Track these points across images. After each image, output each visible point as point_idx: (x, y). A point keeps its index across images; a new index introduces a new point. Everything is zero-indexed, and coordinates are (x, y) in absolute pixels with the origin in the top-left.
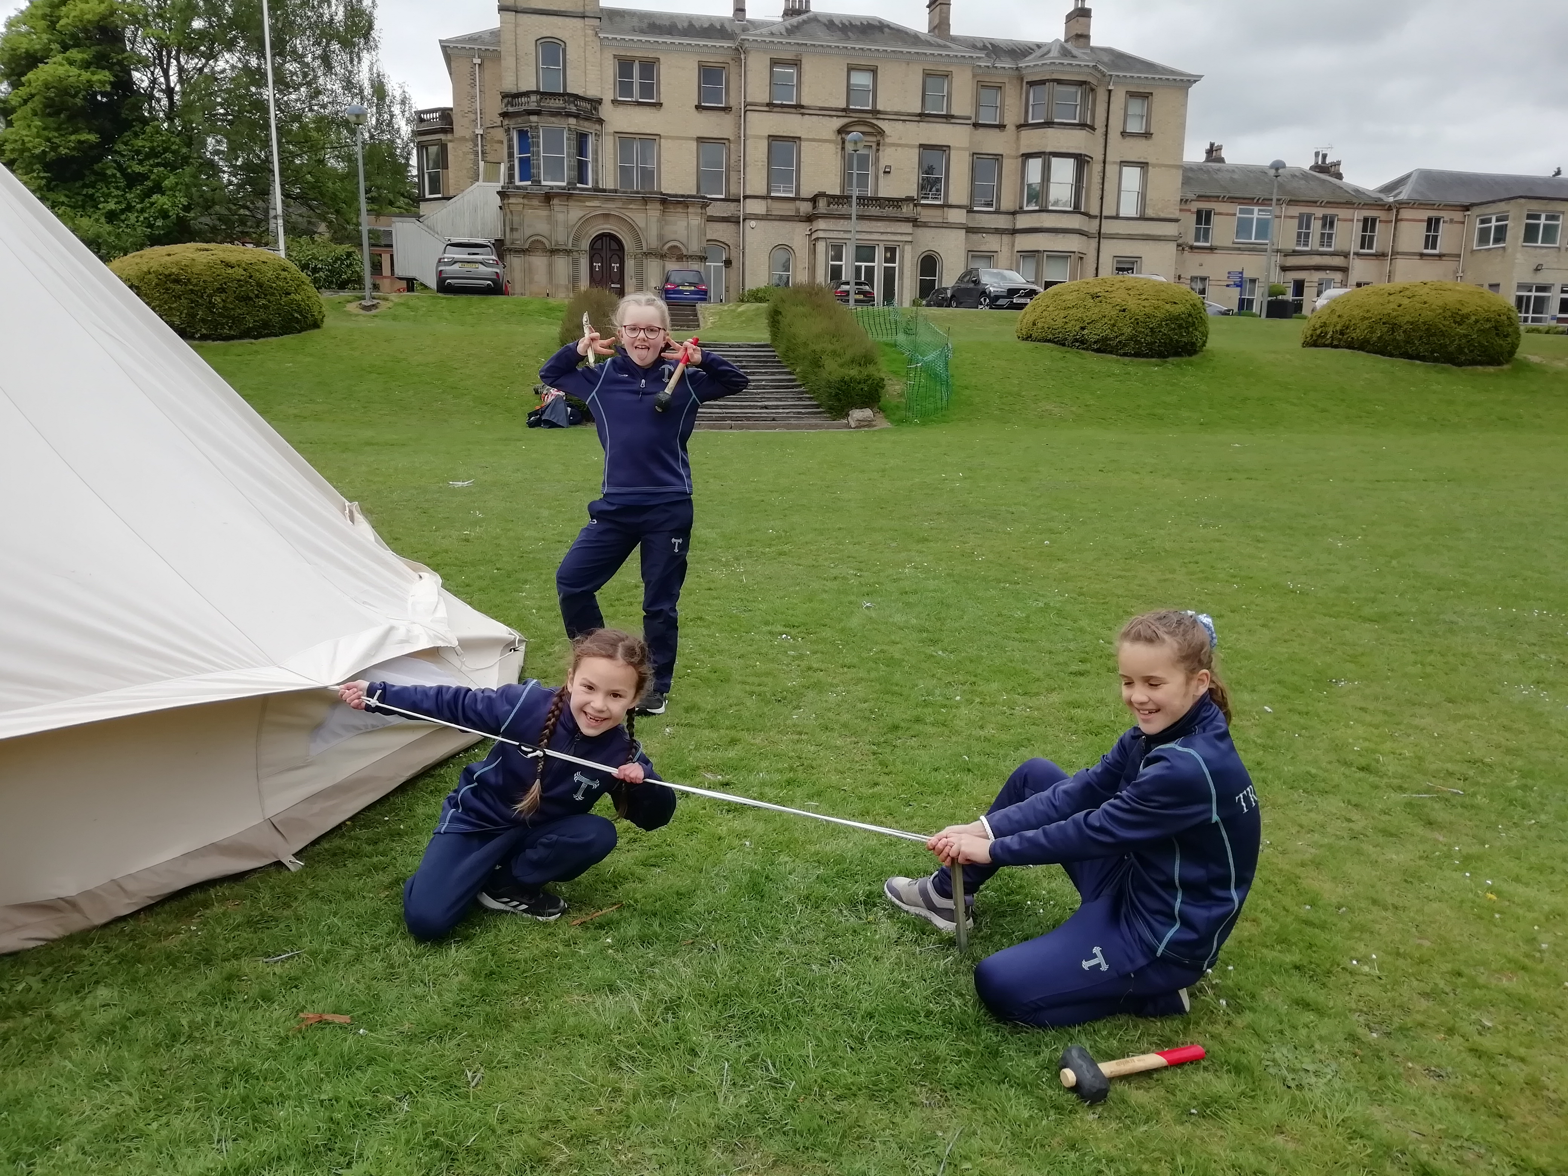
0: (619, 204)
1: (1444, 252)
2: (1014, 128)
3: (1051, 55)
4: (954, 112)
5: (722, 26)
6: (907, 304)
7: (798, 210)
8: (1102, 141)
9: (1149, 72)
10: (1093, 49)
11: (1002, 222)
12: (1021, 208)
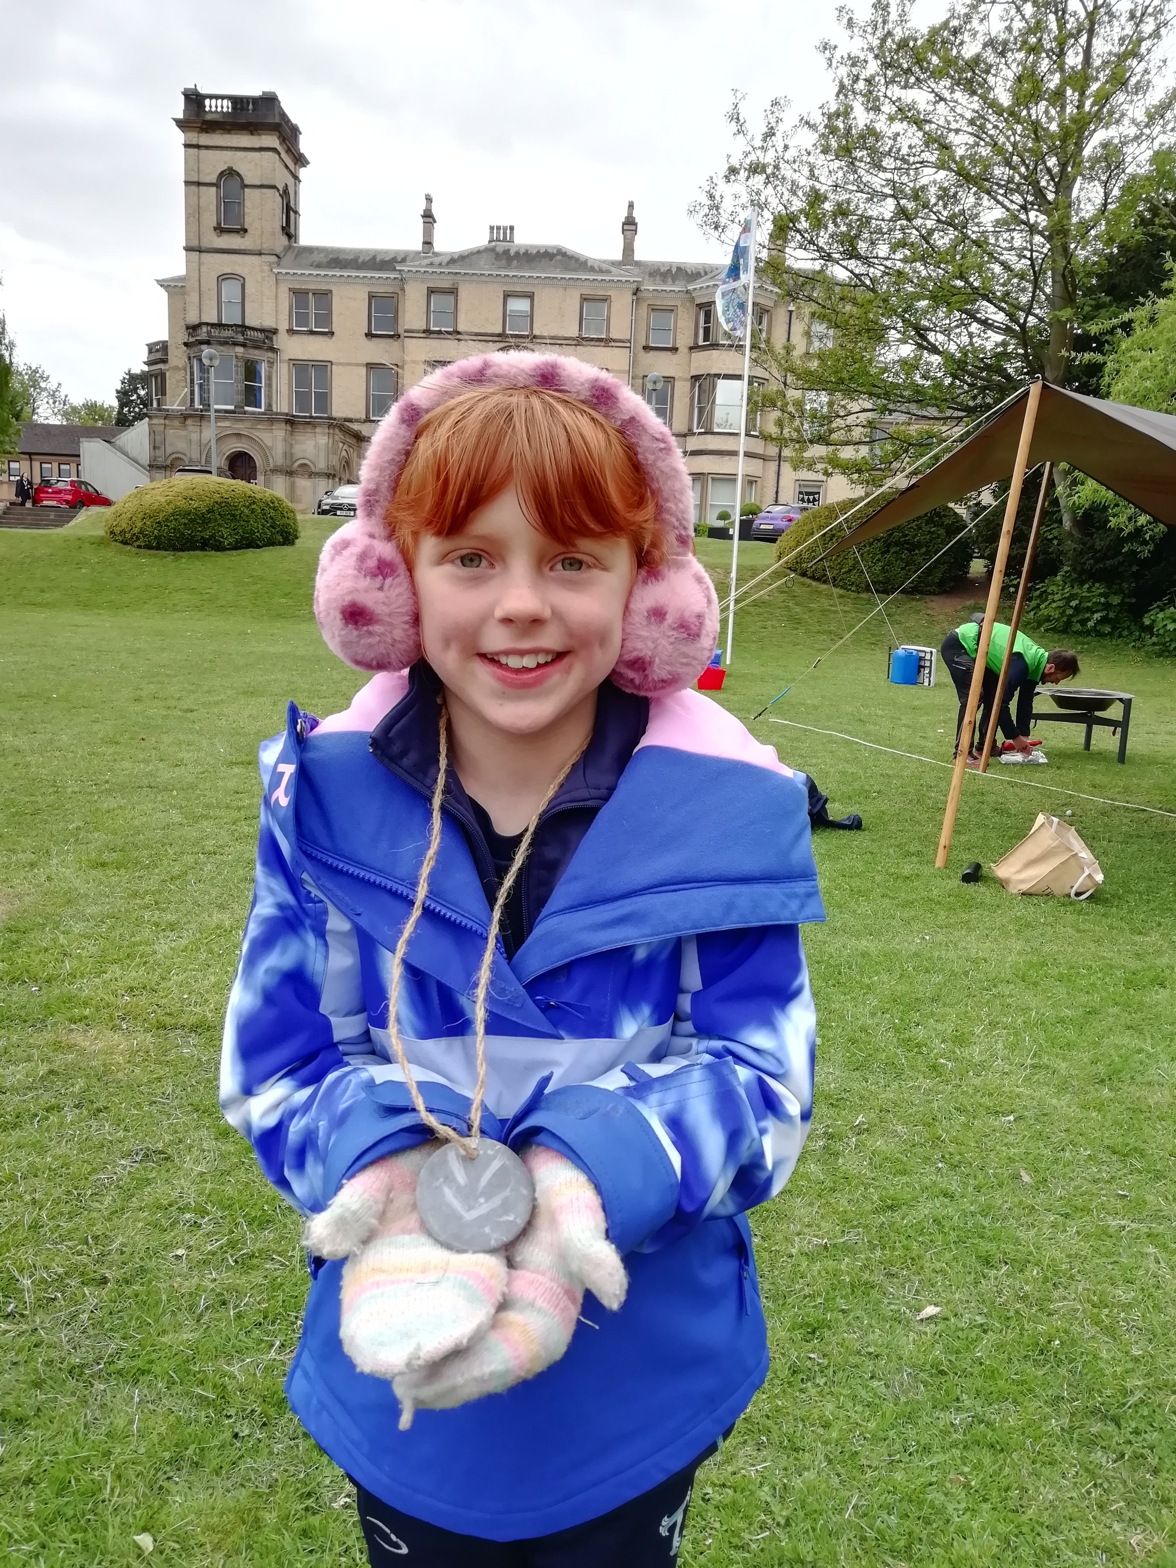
0: (248, 425)
2: (686, 351)
4: (614, 335)
12: (690, 430)
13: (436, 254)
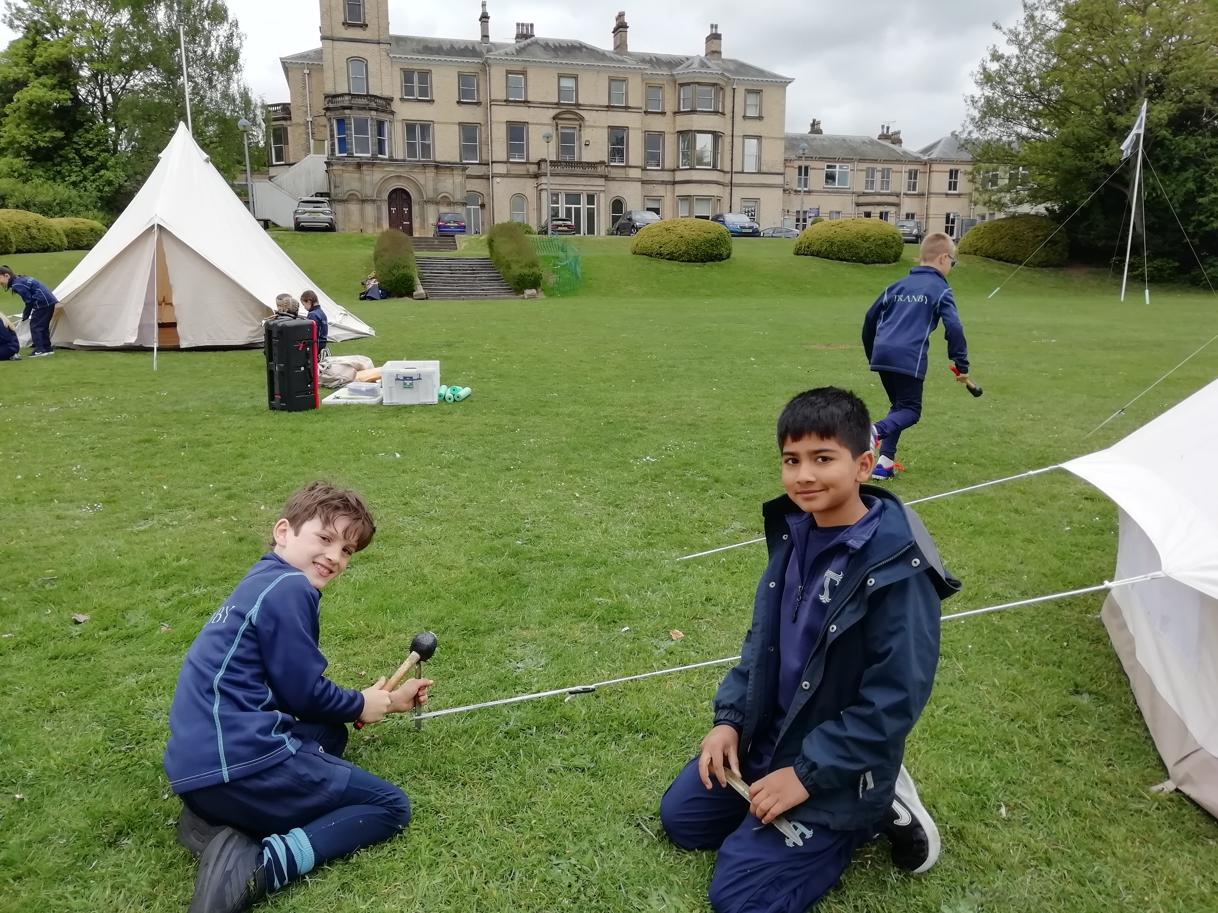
0: (407, 169)
1: (962, 192)
2: (671, 114)
3: (693, 66)
4: (631, 104)
5: (473, 47)
6: (603, 233)
7: (528, 170)
8: (730, 122)
9: (759, 77)
10: (723, 60)
11: (666, 176)
12: (678, 167)
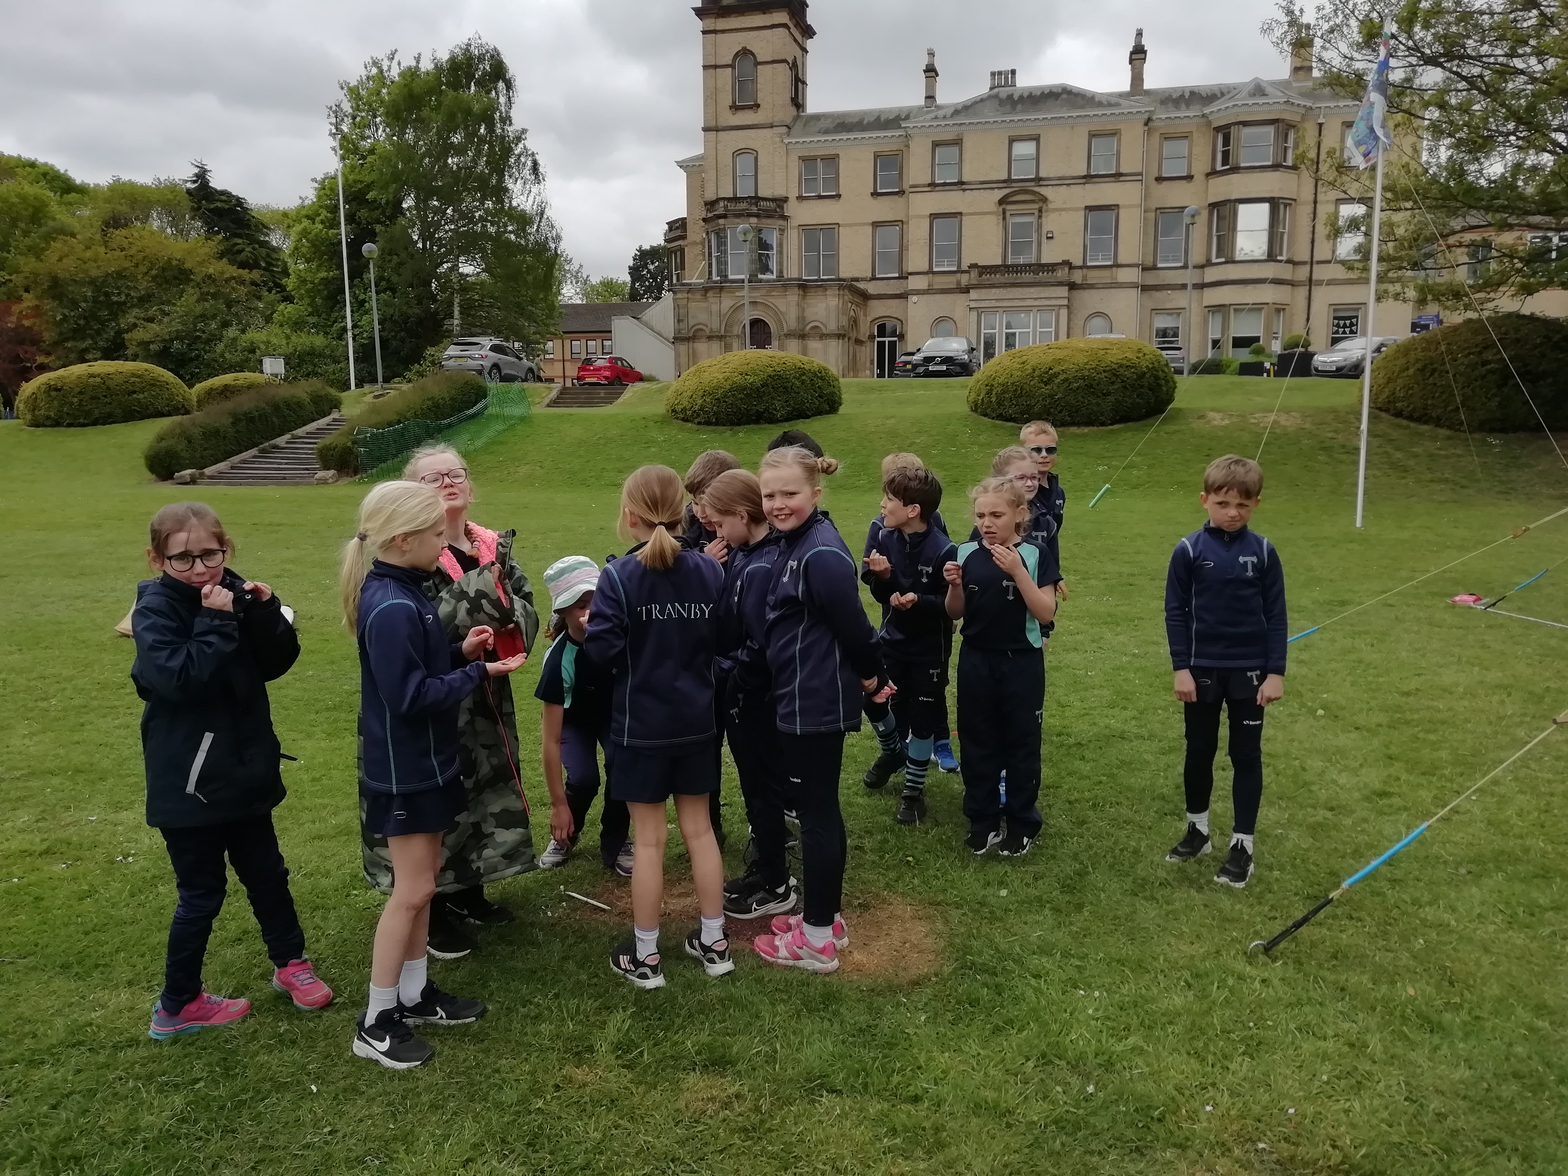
2: (1203, 178)
4: (1124, 169)
7: (959, 283)
8: (1311, 180)
11: (1190, 277)
12: (1210, 260)
13: (939, 107)
